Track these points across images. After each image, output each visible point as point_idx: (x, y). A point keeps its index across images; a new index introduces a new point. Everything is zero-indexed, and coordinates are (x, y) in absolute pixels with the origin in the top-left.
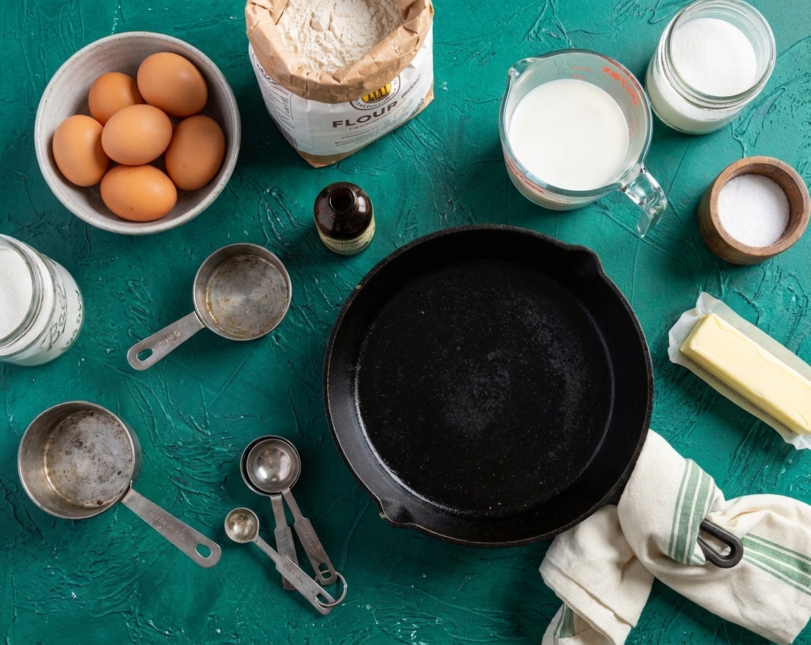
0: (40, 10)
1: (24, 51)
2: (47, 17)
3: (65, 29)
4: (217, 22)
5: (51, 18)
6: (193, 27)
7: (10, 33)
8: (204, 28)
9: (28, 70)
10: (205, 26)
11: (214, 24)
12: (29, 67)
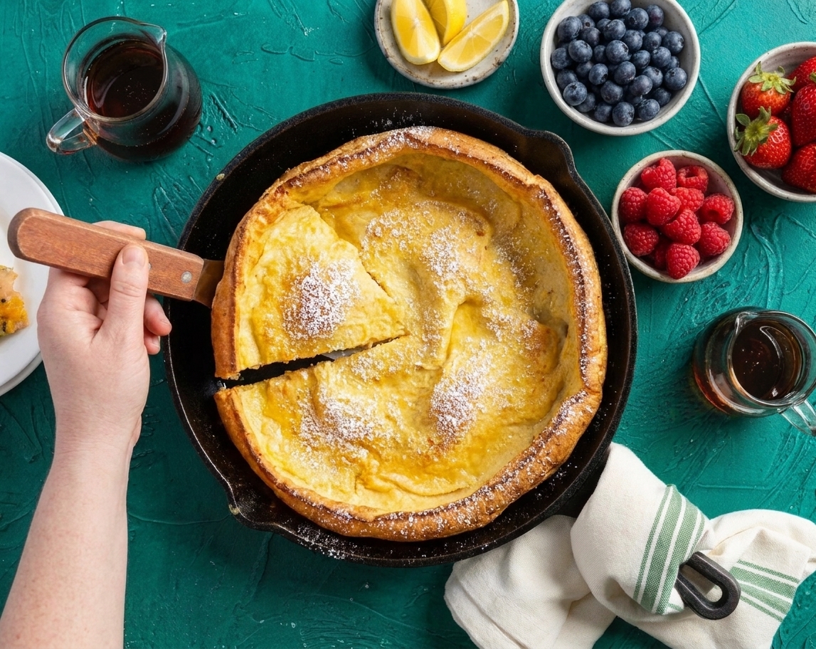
0: (41, 6)
1: (24, 46)
2: (47, 13)
3: (67, 24)
4: (222, 19)
5: (52, 14)
6: (198, 23)
7: (10, 29)
8: (208, 25)
9: (28, 68)
10: (210, 22)
11: (218, 20)
12: (30, 64)
